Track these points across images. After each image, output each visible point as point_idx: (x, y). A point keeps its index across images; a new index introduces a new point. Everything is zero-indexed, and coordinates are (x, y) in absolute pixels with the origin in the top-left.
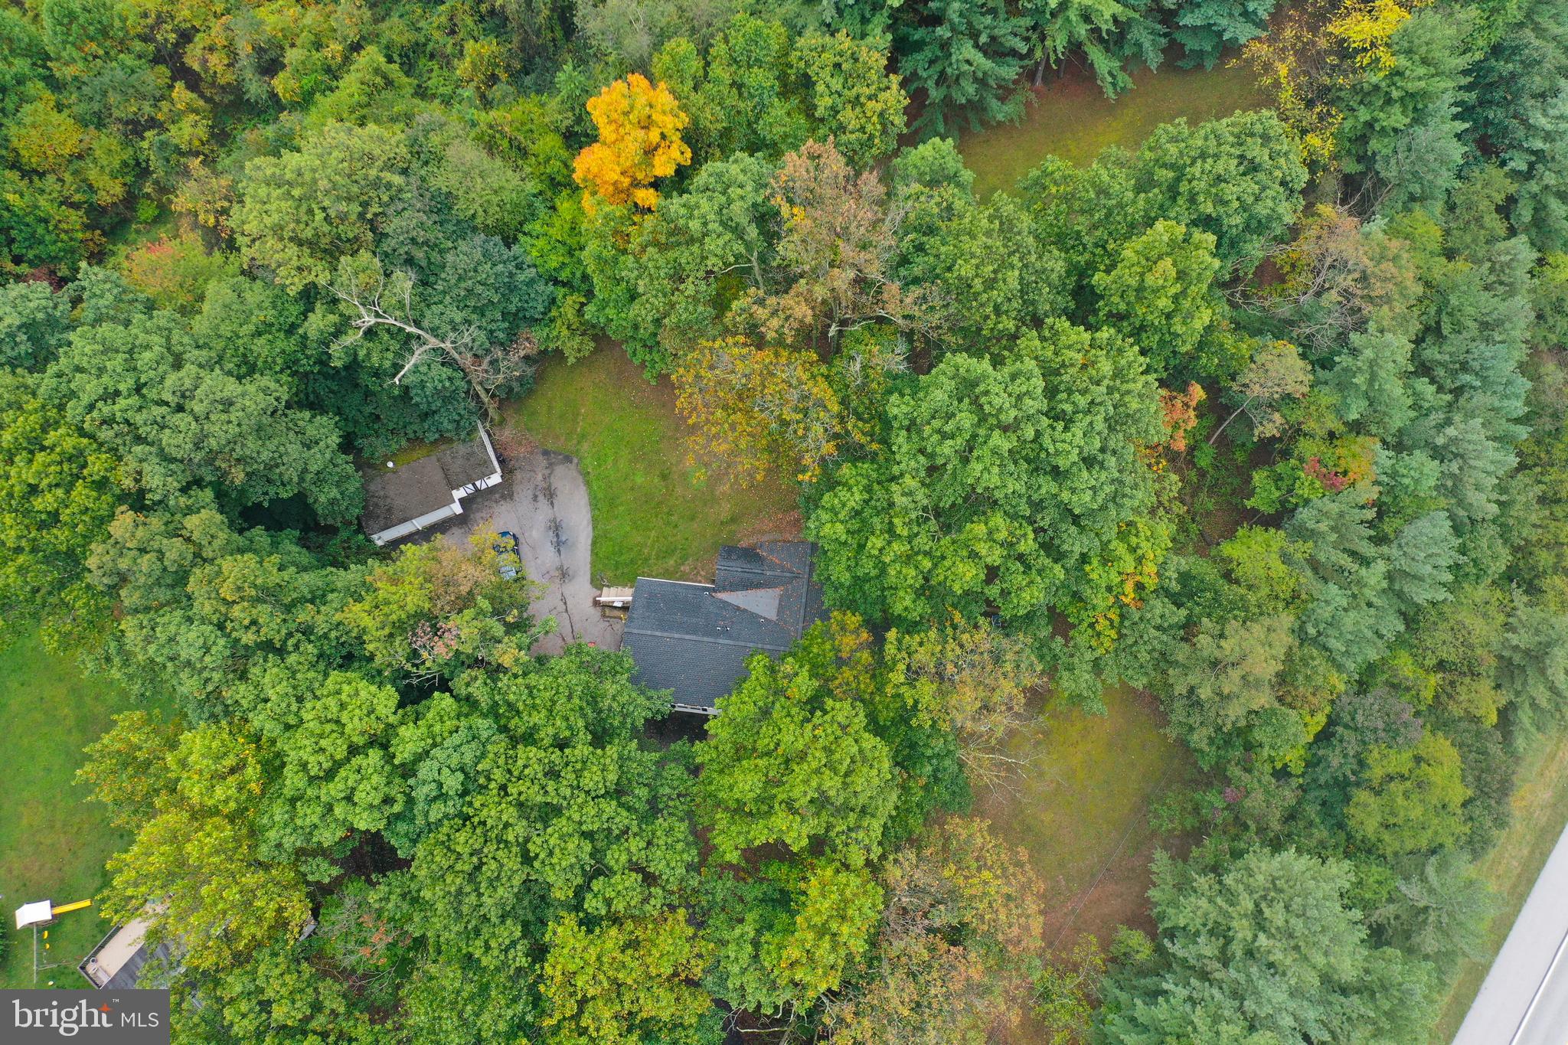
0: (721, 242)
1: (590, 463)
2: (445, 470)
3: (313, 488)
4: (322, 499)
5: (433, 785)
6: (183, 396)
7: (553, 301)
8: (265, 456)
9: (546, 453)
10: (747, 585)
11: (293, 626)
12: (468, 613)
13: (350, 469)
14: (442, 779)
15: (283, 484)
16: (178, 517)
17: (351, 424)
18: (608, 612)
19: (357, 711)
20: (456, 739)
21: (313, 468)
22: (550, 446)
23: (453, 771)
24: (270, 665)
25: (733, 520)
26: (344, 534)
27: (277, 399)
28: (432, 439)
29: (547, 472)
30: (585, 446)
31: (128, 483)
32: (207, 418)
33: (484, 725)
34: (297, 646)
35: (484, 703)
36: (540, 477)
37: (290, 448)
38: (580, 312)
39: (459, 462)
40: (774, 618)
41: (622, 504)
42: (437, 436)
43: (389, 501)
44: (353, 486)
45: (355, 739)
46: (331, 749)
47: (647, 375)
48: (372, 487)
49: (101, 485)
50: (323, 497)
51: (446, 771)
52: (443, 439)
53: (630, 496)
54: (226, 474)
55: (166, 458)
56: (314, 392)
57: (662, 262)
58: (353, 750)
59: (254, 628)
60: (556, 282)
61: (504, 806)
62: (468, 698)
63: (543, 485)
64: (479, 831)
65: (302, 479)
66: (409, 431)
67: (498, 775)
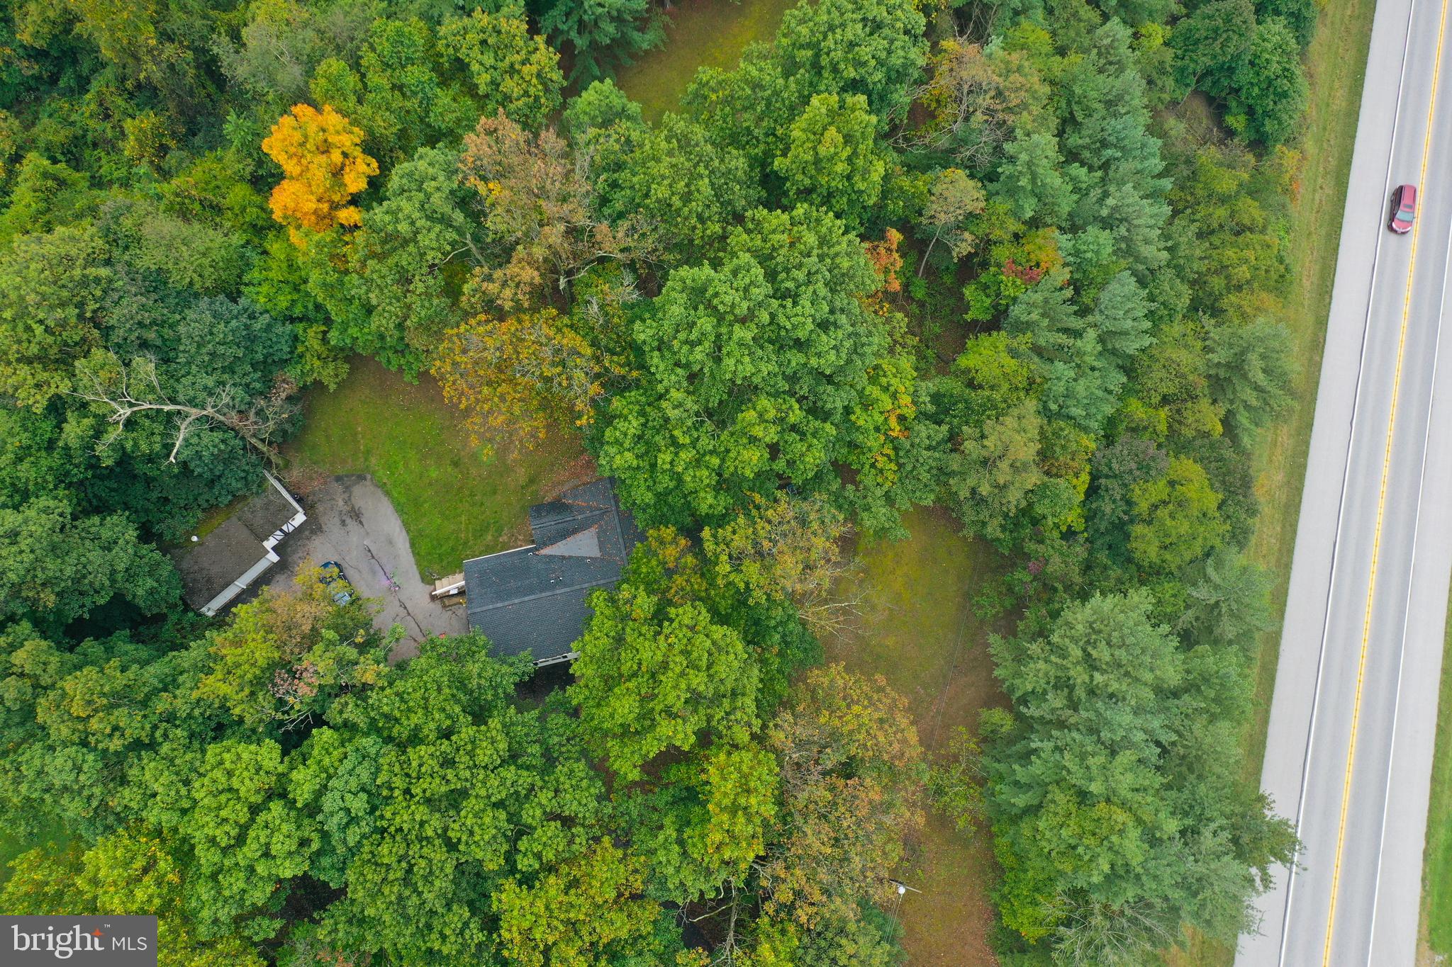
0: (433, 235)
1: (383, 475)
2: (249, 527)
3: (127, 585)
4: (140, 592)
5: (342, 814)
7: (296, 338)
8: (69, 571)
9: (338, 479)
10: (564, 535)
11: (155, 719)
12: (319, 648)
13: (157, 555)
14: (348, 805)
15: (97, 592)
17: (142, 514)
18: (447, 602)
19: (246, 774)
20: (348, 764)
21: (121, 567)
22: (340, 472)
23: (355, 794)
24: (145, 761)
25: (532, 481)
26: (173, 618)
27: (61, 515)
28: (226, 502)
29: (346, 495)
30: (373, 460)
33: (369, 743)
34: (165, 736)
35: (362, 722)
36: (341, 503)
37: (90, 556)
38: (325, 340)
39: (260, 514)
40: (599, 555)
41: (425, 501)
42: (230, 497)
43: (205, 572)
44: (166, 570)
45: (252, 799)
46: (233, 817)
47: (407, 378)
48: (185, 565)
50: (140, 590)
51: (348, 796)
52: (237, 499)
53: (430, 492)
54: (36, 601)
56: (95, 496)
57: (384, 271)
58: (255, 810)
59: (117, 734)
60: (292, 320)
61: (413, 807)
62: (346, 724)
63: (346, 508)
64: (398, 838)
65: (113, 581)
66: (202, 502)
67: (398, 782)
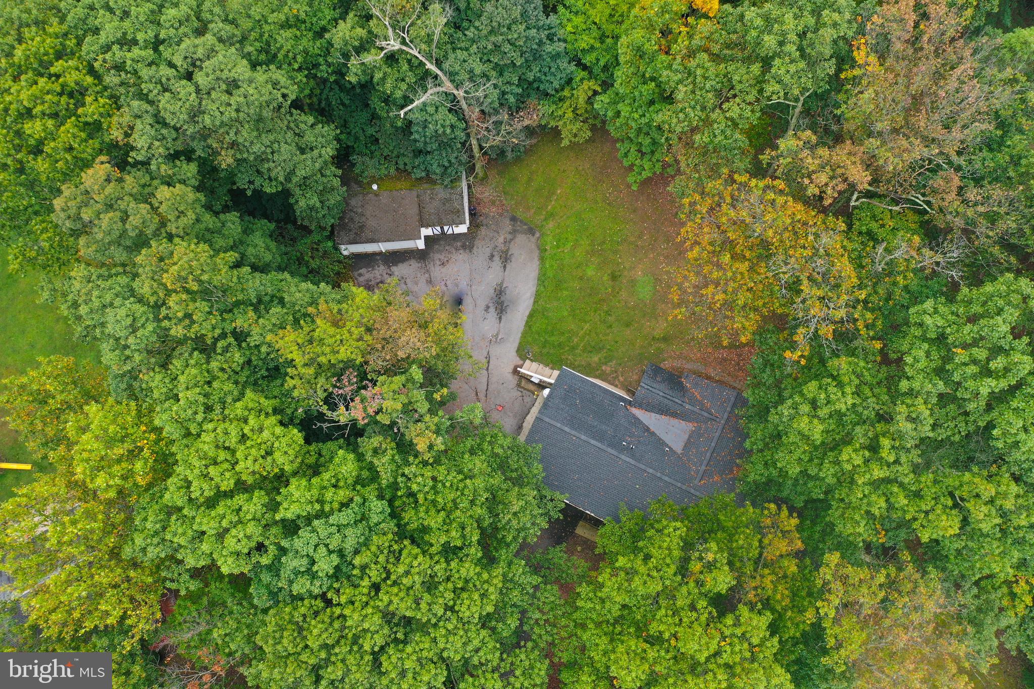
0: (793, 68)
1: (550, 241)
2: (420, 207)
3: (298, 191)
4: (302, 203)
5: (305, 561)
6: (194, 65)
7: (569, 81)
8: (257, 148)
9: (514, 219)
10: (662, 410)
11: (229, 328)
12: (399, 380)
13: (336, 182)
14: (317, 557)
15: (270, 179)
16: (156, 182)
17: (352, 139)
18: (523, 383)
19: (253, 451)
20: (343, 517)
21: (301, 173)
22: (519, 214)
23: (330, 552)
24: (192, 362)
25: (665, 339)
26: (316, 237)
27: (284, 96)
28: (418, 176)
29: (509, 237)
30: (551, 224)
31: (117, 135)
32: (209, 93)
33: (378, 507)
34: (226, 350)
35: (385, 478)
36: (501, 240)
37: (284, 147)
38: (590, 101)
39: (436, 203)
40: (679, 451)
41: (566, 289)
42: (423, 174)
43: (364, 219)
44: (333, 199)
45: (244, 478)
46: (217, 479)
47: (630, 179)
48: (353, 202)
49: (94, 128)
50: (304, 202)
51: (322, 550)
52: (428, 179)
53: (576, 285)
54: (216, 153)
55: (159, 121)
56: (327, 99)
57: (711, 73)
58: (241, 487)
59: (187, 322)
60: (580, 64)
61: (370, 610)
62: (371, 468)
63: (501, 247)
64: (337, 625)
65: (288, 179)
66: (401, 163)
67: (374, 574)
